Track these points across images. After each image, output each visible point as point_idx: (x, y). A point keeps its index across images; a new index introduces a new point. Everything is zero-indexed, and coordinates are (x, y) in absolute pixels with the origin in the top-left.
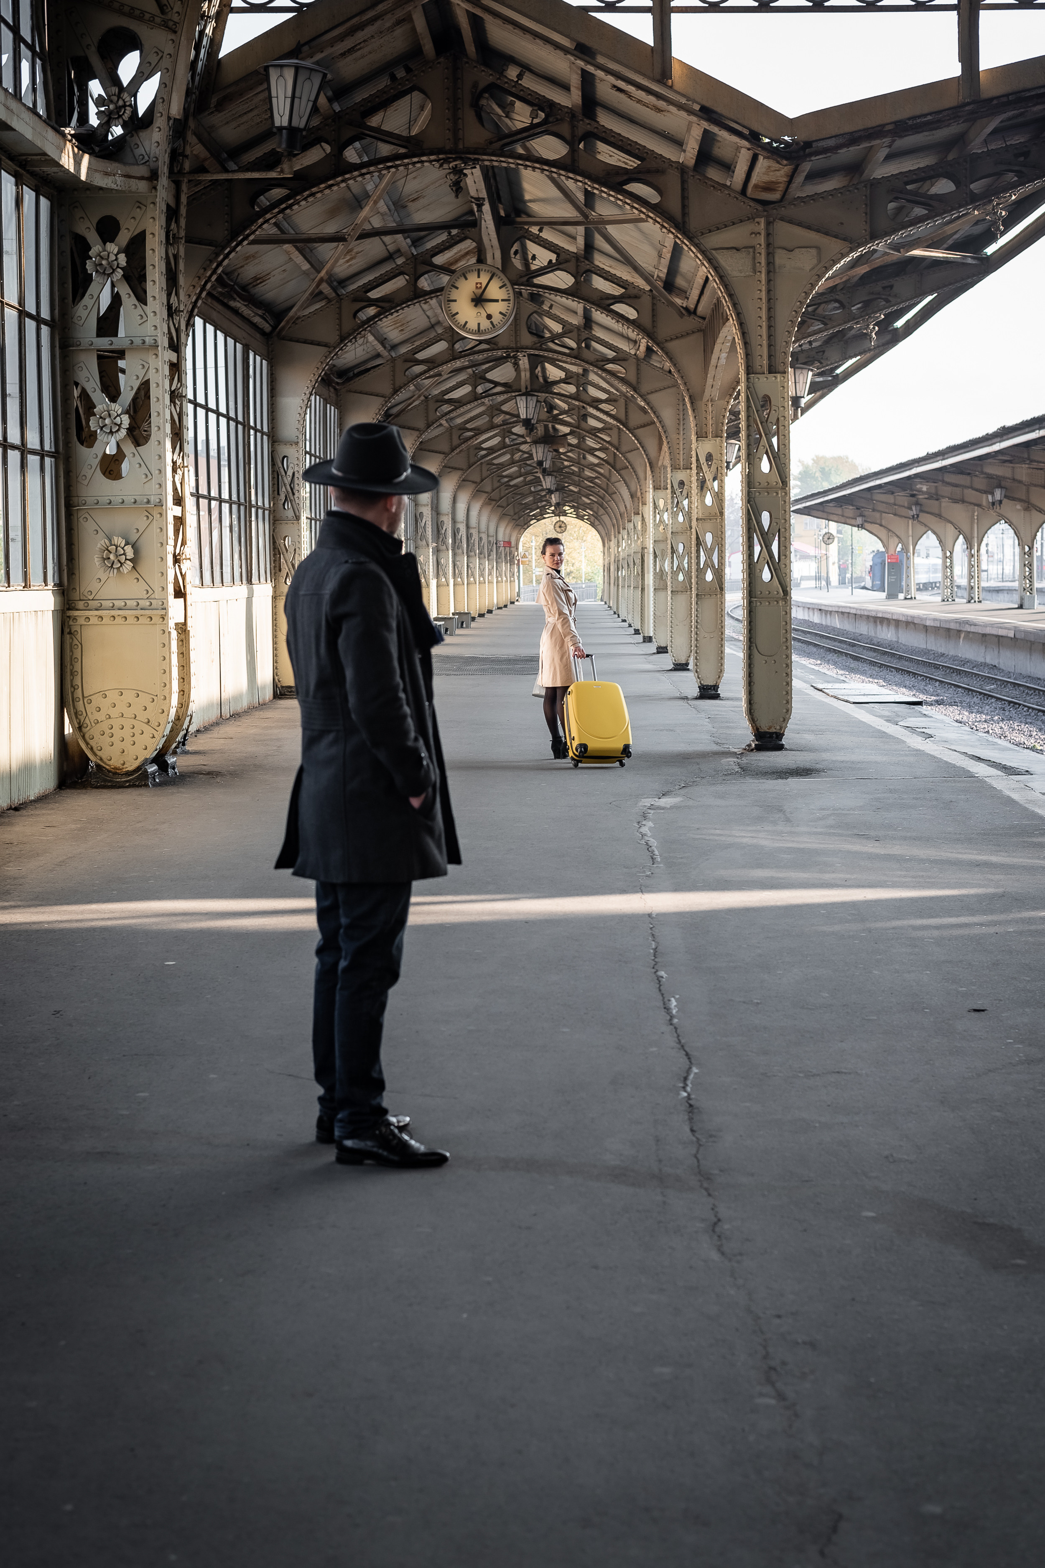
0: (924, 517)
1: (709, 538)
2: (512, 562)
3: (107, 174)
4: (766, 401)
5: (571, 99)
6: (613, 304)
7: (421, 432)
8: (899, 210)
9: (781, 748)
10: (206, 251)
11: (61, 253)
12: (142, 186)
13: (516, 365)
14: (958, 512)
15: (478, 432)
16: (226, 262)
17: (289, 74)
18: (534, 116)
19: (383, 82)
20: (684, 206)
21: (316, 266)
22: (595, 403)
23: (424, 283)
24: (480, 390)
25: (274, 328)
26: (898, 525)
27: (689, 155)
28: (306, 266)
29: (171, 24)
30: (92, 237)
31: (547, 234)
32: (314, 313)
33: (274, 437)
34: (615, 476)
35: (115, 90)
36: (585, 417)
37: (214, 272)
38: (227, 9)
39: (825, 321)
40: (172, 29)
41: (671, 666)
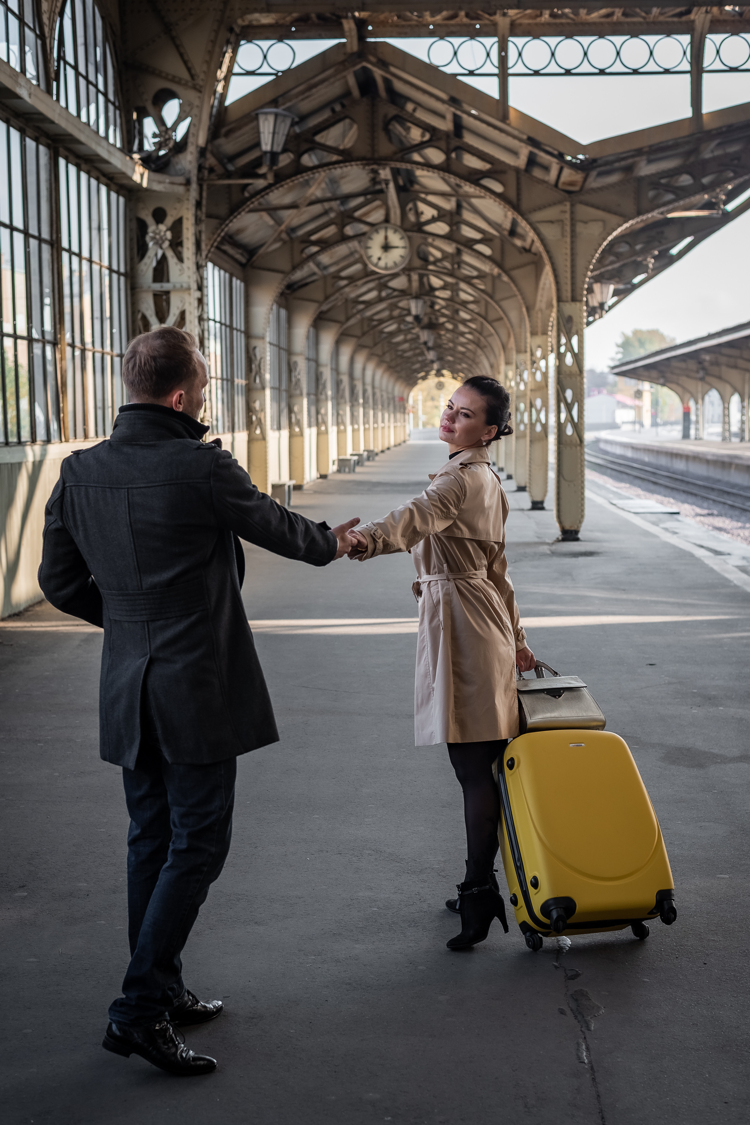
0: (709, 379)
1: (538, 403)
2: (404, 413)
3: (160, 182)
5: (446, 125)
6: (474, 244)
7: (342, 323)
8: (656, 197)
9: (577, 539)
10: (214, 222)
11: (131, 230)
12: (181, 189)
13: (410, 280)
14: (734, 375)
15: (381, 321)
16: (226, 229)
17: (271, 119)
18: (423, 136)
19: (326, 114)
20: (519, 194)
21: (279, 222)
22: (464, 304)
23: (349, 230)
24: (384, 294)
25: (249, 260)
26: (690, 384)
27: (521, 162)
28: (271, 222)
29: (198, 87)
30: (150, 220)
31: (431, 198)
32: (275, 250)
33: (248, 335)
34: (479, 352)
35: (163, 128)
36: (457, 312)
37: (219, 235)
38: (230, 74)
39: (619, 256)
40: (198, 89)
41: (515, 488)
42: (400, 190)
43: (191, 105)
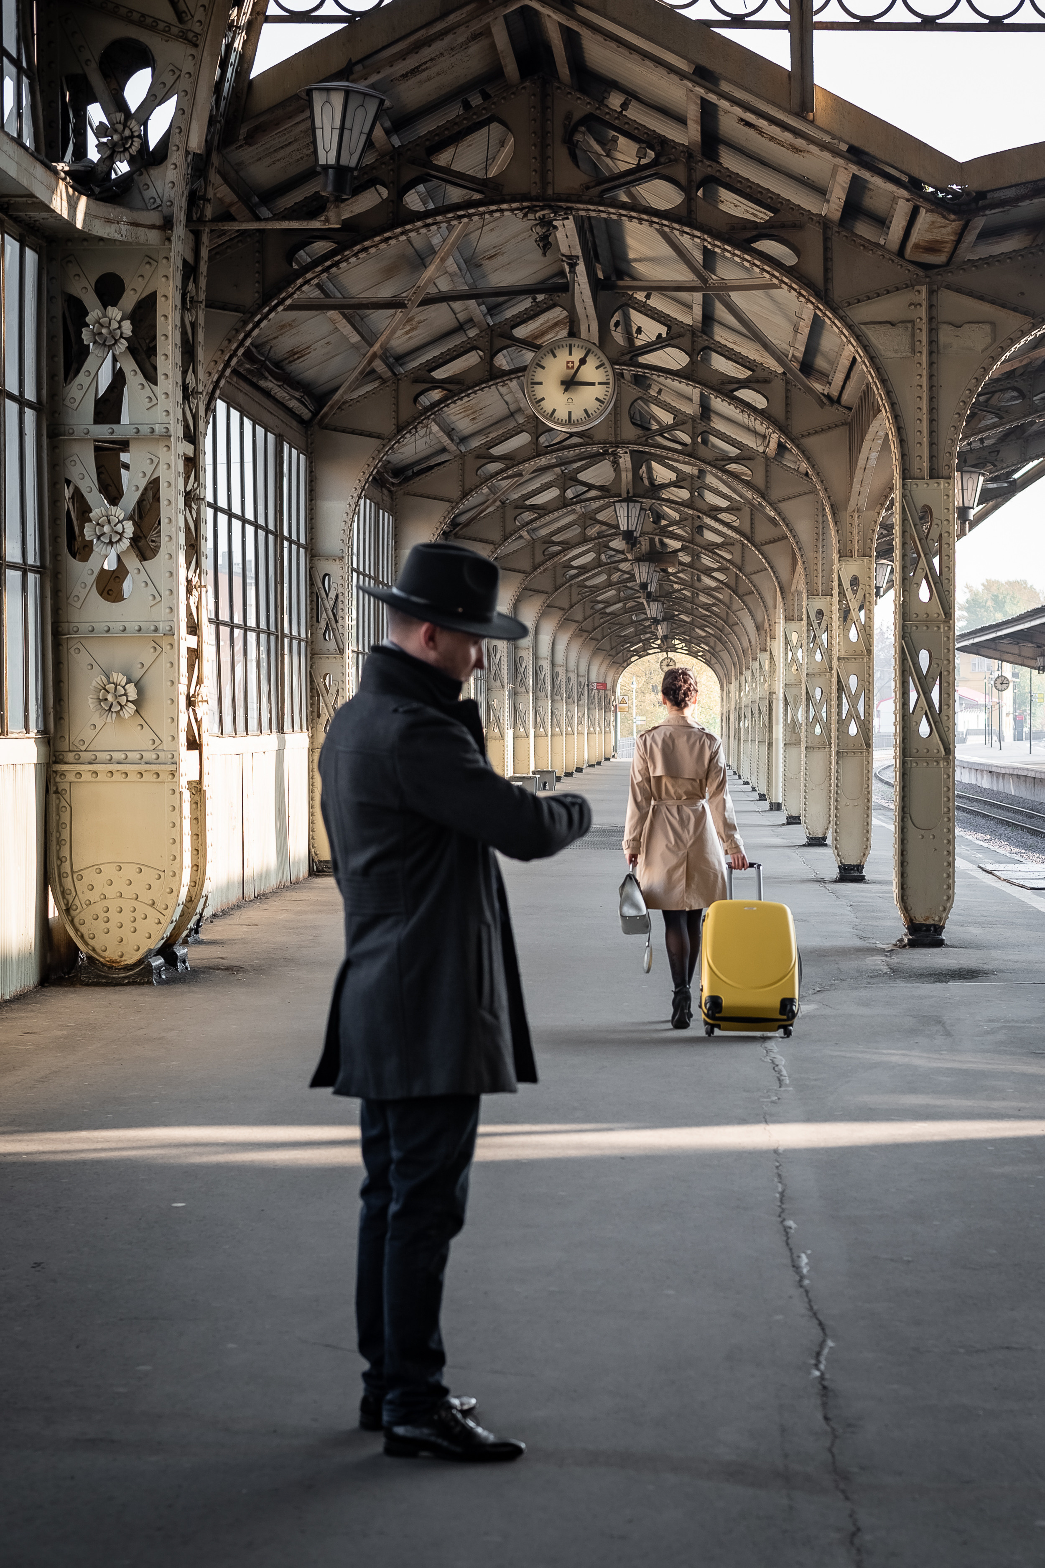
1: (853, 682)
2: (607, 709)
3: (109, 221)
4: (927, 512)
5: (688, 135)
6: (736, 389)
7: (496, 545)
9: (940, 944)
10: (231, 318)
12: (153, 236)
13: (615, 463)
15: (567, 546)
16: (256, 332)
17: (337, 100)
18: (641, 155)
19: (454, 111)
20: (827, 270)
21: (368, 338)
22: (713, 512)
23: (502, 361)
24: (570, 494)
25: (315, 414)
27: (833, 206)
28: (355, 338)
29: (190, 35)
30: (90, 299)
31: (656, 302)
32: (365, 396)
33: (313, 551)
34: (737, 603)
35: (120, 116)
36: (700, 529)
37: (241, 344)
38: (261, 18)
39: (1001, 413)
40: (192, 41)
41: (805, 841)
42: (597, 286)
43: (175, 71)
